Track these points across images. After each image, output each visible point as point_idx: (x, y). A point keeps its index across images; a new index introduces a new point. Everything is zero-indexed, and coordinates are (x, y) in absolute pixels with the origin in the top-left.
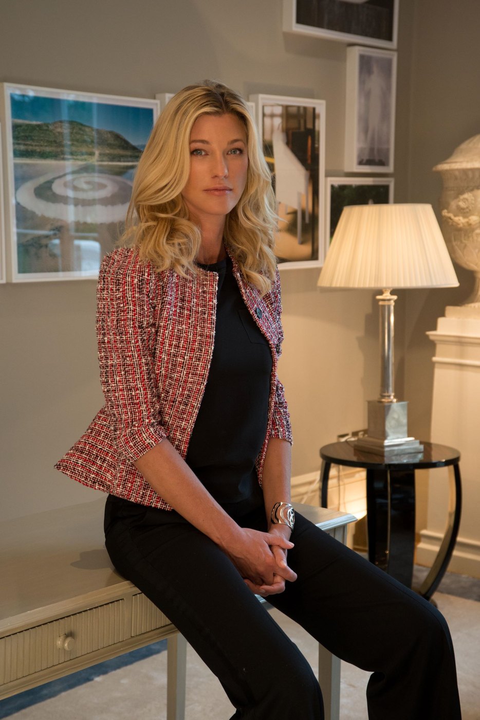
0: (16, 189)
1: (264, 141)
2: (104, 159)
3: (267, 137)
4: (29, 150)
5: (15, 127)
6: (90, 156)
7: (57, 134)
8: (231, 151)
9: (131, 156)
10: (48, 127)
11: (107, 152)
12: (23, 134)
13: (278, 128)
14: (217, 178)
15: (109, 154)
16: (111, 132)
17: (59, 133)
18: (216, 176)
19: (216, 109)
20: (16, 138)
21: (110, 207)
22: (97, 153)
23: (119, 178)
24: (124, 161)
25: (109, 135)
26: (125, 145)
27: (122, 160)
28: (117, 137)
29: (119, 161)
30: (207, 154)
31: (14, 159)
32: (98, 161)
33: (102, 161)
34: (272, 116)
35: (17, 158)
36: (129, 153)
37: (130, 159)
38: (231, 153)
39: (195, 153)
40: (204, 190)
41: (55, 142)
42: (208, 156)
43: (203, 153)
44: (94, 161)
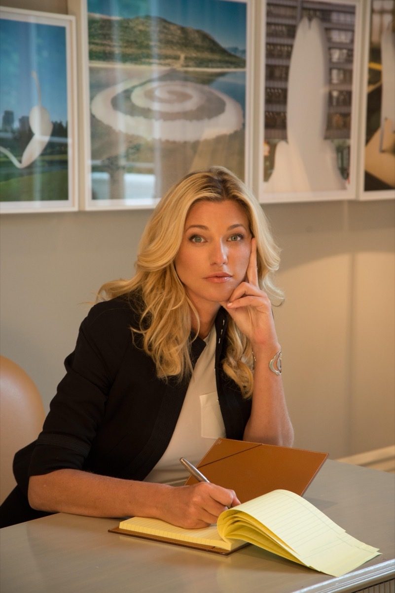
0: (92, 98)
1: (371, 43)
2: (191, 64)
3: (375, 38)
4: (107, 51)
5: (91, 22)
6: (174, 61)
7: (138, 33)
8: (232, 237)
9: (220, 61)
10: (129, 24)
11: (194, 55)
12: (100, 32)
13: (388, 29)
14: (215, 265)
15: (196, 58)
16: (198, 32)
17: (140, 31)
18: (215, 263)
19: (216, 195)
20: (91, 35)
21: (195, 122)
22: (183, 56)
23: (206, 88)
24: (212, 67)
25: (196, 35)
26: (214, 47)
27: (210, 65)
28: (205, 37)
29: (207, 67)
30: (206, 241)
31: (90, 63)
32: (183, 66)
33: (187, 66)
34: (382, 12)
35: (93, 61)
36: (217, 57)
37: (219, 64)
38: (232, 240)
39: (194, 240)
40: (204, 278)
41: (136, 42)
42: (207, 243)
43: (203, 240)
44: (178, 66)
